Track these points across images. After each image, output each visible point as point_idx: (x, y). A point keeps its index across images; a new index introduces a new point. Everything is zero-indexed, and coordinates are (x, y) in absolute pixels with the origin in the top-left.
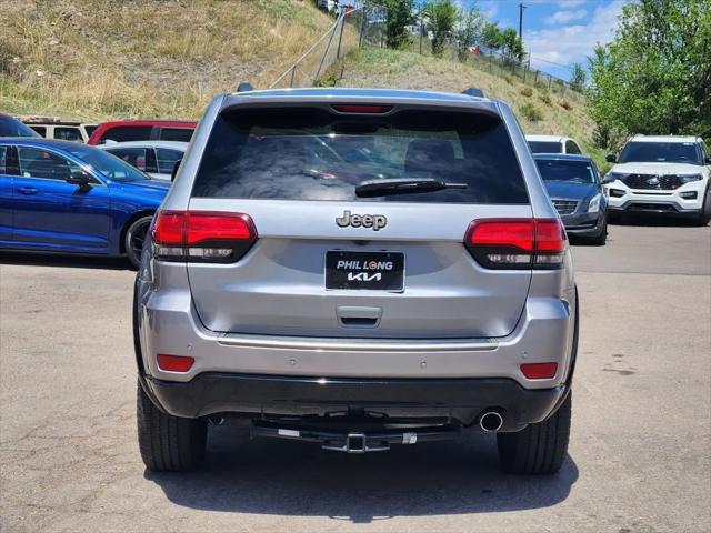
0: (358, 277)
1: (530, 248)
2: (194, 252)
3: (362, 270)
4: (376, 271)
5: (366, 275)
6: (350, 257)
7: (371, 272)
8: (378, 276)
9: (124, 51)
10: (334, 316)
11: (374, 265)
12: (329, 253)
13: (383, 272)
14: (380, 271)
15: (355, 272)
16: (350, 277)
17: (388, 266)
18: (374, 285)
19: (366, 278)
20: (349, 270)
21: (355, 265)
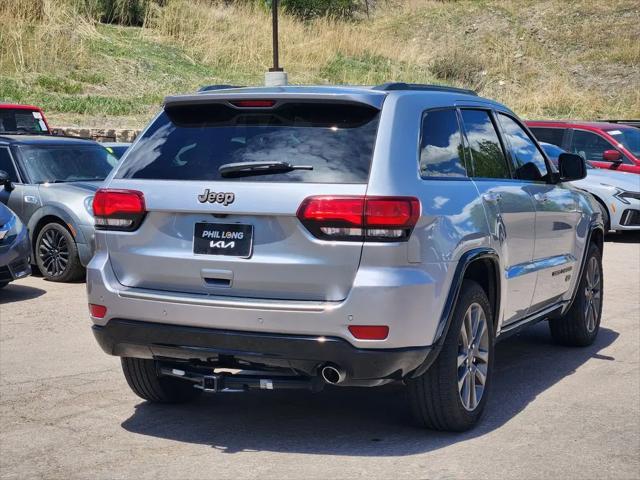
0: (217, 245)
1: (359, 222)
2: (112, 222)
3: (221, 239)
4: (231, 240)
5: (223, 243)
6: (212, 227)
7: (227, 241)
8: (232, 244)
9: (580, 60)
10: (199, 276)
11: (230, 235)
12: (197, 225)
13: (236, 240)
14: (233, 240)
15: (216, 240)
16: (212, 244)
17: (239, 235)
18: (228, 252)
19: (223, 246)
20: (211, 239)
21: (215, 234)
